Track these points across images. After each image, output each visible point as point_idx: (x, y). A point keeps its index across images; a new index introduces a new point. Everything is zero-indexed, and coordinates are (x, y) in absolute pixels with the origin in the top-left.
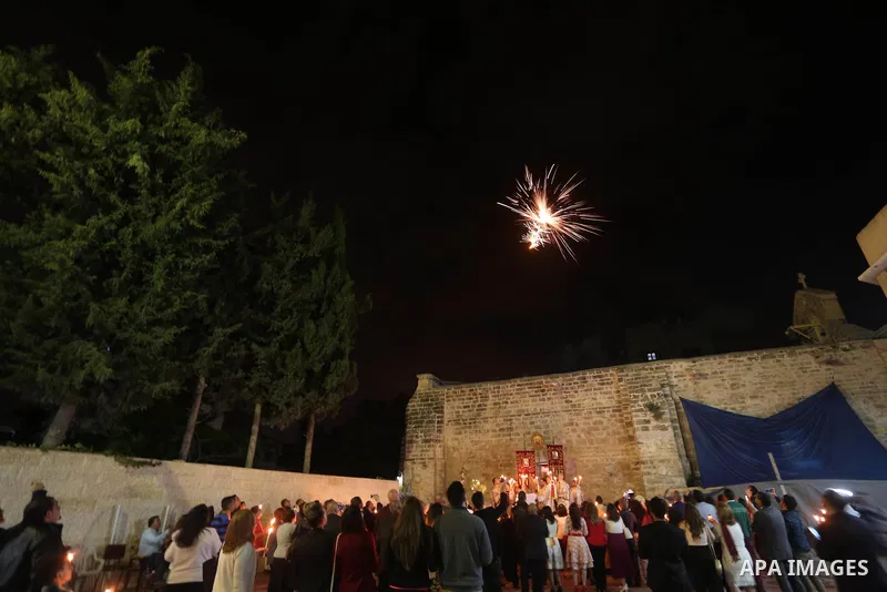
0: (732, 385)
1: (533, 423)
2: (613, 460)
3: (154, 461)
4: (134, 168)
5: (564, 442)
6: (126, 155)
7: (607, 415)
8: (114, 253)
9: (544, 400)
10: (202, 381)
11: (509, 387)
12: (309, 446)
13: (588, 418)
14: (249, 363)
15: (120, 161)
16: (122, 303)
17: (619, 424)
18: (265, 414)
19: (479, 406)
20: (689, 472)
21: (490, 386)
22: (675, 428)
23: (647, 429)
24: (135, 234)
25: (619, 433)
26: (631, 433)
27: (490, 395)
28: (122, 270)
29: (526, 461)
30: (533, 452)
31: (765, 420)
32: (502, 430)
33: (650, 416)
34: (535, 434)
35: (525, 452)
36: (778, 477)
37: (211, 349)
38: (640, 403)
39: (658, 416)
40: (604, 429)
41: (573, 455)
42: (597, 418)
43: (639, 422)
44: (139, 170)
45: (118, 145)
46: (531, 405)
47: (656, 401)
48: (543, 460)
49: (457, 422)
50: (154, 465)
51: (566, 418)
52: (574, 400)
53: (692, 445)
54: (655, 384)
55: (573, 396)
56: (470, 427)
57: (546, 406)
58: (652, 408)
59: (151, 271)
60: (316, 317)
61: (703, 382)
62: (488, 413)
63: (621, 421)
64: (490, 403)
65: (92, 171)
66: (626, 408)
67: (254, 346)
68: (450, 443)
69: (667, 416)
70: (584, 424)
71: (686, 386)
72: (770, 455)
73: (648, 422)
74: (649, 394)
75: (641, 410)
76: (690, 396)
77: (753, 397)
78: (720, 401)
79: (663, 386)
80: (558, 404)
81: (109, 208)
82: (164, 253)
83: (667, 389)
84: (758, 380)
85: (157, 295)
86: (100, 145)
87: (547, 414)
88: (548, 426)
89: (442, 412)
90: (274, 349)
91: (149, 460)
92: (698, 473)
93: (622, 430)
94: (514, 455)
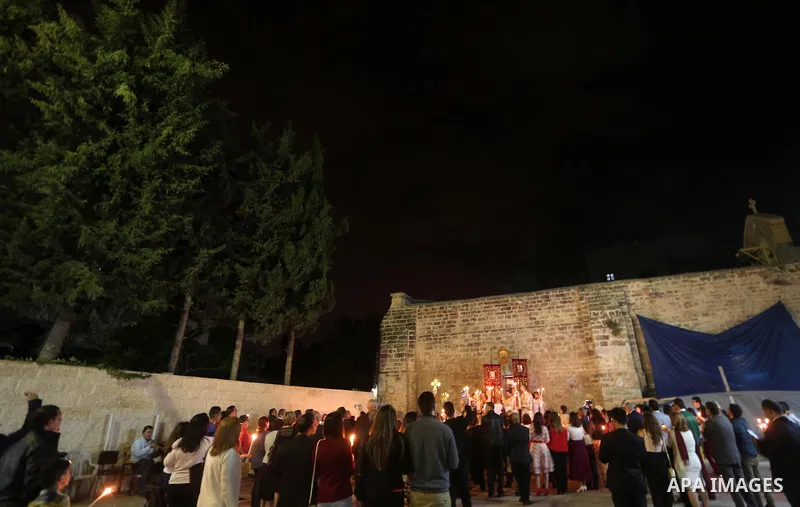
0: (686, 304)
1: (499, 338)
2: (573, 373)
3: (144, 374)
4: (121, 97)
5: (528, 357)
6: (113, 85)
7: (568, 331)
8: (103, 178)
9: (509, 317)
10: (189, 299)
11: (477, 305)
12: (289, 360)
13: (551, 334)
14: (233, 282)
15: (108, 90)
16: (112, 225)
17: (580, 340)
18: (248, 330)
19: (449, 322)
20: (645, 384)
21: (459, 304)
22: (631, 344)
23: (605, 344)
24: (124, 159)
25: (579, 348)
26: (591, 348)
27: (459, 313)
28: (111, 195)
29: (492, 374)
30: (499, 366)
31: (717, 336)
32: (470, 345)
33: (608, 332)
34: (501, 349)
35: (492, 366)
36: (728, 388)
37: (196, 269)
38: (600, 320)
39: (616, 332)
40: (565, 344)
41: (536, 369)
42: (558, 334)
43: (598, 338)
44: (126, 100)
45: (106, 75)
46: (497, 321)
47: (615, 319)
48: (509, 373)
49: (428, 337)
50: (144, 378)
51: (530, 333)
52: (538, 317)
53: (647, 358)
54: (613, 302)
55: (536, 314)
56: (440, 342)
57: (512, 322)
58: (611, 324)
59: (139, 195)
60: (296, 239)
61: (658, 301)
62: (458, 328)
63: (582, 337)
64: (459, 320)
65: (81, 100)
66: (586, 325)
67: (237, 266)
68: (421, 358)
69: (624, 332)
70: (547, 339)
71: (643, 304)
72: (721, 368)
73: (607, 337)
74: (608, 312)
75: (601, 327)
76: (646, 314)
77: (706, 315)
78: (675, 318)
79: (621, 304)
80: (522, 321)
81: (99, 135)
82: (151, 177)
83: (625, 307)
84: (710, 299)
85: (146, 218)
86: (89, 75)
87: (512, 330)
88: (513, 342)
89: (415, 328)
90: (256, 269)
91: (139, 373)
92: (653, 385)
93: (582, 346)
94: (481, 368)
